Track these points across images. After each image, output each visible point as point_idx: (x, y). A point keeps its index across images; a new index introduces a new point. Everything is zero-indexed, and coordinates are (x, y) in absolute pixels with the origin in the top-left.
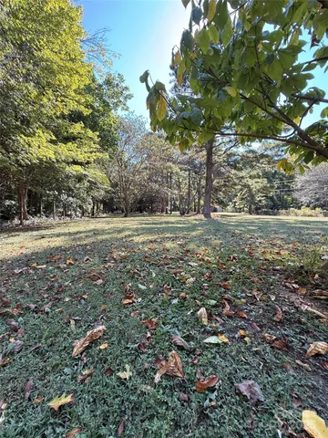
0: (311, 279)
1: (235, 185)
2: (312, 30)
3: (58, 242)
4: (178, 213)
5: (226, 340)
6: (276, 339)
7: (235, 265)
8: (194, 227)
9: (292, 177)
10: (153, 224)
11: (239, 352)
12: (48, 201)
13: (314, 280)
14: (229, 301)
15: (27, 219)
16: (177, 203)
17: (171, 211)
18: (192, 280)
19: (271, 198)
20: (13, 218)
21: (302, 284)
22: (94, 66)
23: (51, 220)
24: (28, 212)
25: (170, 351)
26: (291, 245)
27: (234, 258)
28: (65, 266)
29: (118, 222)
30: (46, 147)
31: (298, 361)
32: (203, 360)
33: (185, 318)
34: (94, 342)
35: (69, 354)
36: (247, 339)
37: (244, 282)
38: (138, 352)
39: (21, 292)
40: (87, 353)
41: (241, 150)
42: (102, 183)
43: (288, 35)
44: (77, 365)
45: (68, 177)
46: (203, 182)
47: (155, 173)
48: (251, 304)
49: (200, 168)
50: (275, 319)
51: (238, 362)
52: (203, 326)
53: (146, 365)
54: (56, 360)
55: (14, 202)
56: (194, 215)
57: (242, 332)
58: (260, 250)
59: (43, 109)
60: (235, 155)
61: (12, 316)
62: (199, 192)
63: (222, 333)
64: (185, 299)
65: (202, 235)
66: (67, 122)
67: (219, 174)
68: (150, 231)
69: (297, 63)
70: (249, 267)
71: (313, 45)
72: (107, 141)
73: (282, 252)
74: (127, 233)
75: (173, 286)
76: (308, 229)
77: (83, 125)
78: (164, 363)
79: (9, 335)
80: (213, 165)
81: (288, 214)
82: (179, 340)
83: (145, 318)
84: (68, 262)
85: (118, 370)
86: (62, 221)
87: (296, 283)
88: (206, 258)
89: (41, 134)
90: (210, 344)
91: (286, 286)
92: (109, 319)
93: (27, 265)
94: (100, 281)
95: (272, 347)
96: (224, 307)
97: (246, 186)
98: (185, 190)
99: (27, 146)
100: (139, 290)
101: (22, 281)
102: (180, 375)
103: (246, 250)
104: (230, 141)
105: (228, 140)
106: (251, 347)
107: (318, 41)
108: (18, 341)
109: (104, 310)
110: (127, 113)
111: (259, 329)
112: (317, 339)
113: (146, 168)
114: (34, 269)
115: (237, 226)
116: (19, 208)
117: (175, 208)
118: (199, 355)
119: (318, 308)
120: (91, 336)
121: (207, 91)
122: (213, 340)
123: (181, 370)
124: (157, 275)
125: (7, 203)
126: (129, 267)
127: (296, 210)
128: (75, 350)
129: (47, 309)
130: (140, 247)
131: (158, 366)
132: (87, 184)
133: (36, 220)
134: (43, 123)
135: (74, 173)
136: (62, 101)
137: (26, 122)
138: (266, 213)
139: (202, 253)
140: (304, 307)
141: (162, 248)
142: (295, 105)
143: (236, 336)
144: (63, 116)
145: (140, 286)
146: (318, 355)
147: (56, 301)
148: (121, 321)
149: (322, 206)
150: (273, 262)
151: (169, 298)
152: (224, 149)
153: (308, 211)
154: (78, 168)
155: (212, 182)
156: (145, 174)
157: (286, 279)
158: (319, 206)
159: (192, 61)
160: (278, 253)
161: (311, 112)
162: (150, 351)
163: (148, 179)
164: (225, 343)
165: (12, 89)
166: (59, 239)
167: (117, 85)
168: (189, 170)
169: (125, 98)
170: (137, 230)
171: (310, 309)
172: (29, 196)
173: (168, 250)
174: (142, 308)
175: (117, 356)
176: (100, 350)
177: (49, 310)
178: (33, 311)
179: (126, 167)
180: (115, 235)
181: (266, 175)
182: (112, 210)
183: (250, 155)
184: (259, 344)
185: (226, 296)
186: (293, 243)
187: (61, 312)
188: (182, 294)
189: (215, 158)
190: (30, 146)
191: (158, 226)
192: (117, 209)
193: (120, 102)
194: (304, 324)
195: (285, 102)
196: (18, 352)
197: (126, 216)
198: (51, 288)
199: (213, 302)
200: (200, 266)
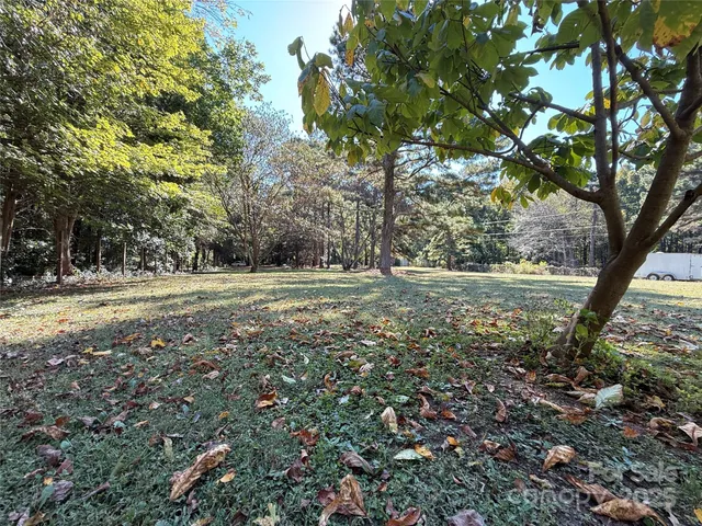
0: (541, 359)
1: (428, 224)
2: (534, 9)
3: (132, 312)
4: (339, 267)
5: (428, 454)
6: (500, 448)
7: (432, 343)
8: (367, 289)
9: (506, 216)
10: (299, 283)
11: (448, 470)
12: (111, 242)
13: (545, 360)
14: (428, 395)
15: (71, 274)
16: (339, 251)
17: (328, 263)
18: (369, 366)
19: (479, 247)
20: (42, 273)
21: (531, 368)
22: (206, 26)
23: (117, 276)
24: (73, 262)
25: (341, 477)
26: (510, 314)
27: (431, 333)
28: (149, 350)
29: (240, 280)
30: (115, 148)
31: (532, 477)
32: (395, 486)
33: (362, 424)
34: (210, 472)
35: (164, 496)
36: (458, 450)
37: (447, 366)
38: (288, 483)
39: (64, 397)
40: (197, 492)
41: (435, 172)
42: (214, 216)
43: (503, 13)
44: (179, 514)
45: (153, 202)
46: (380, 220)
47: (303, 202)
48: (462, 399)
49: (374, 197)
50: (496, 417)
51: (449, 485)
52: (391, 435)
53: (304, 503)
54: (138, 508)
55: (44, 244)
56: (365, 270)
57: (451, 440)
58: (468, 321)
59: (112, 84)
60: (427, 180)
61: (48, 440)
62: (372, 233)
63: (421, 443)
64: (359, 395)
65: (379, 299)
66: (154, 111)
67: (404, 208)
68: (295, 294)
69: (514, 52)
70: (454, 345)
71: (534, 31)
72: (224, 147)
73: (499, 323)
74: (257, 297)
75: (338, 378)
76: (531, 291)
77: (184, 118)
78: (332, 496)
79: (42, 473)
80: (394, 192)
81: (502, 270)
82: (355, 458)
83: (297, 429)
84: (154, 343)
85: (256, 515)
86: (138, 279)
87: (521, 366)
88: (389, 334)
89: (107, 126)
90: (404, 461)
91: (508, 371)
92: (234, 433)
93: (74, 351)
94: (215, 374)
95: (495, 459)
96: (421, 406)
97: (443, 227)
98: (350, 232)
99: (78, 145)
100: (284, 385)
101: (64, 378)
102: (360, 513)
103: (448, 320)
104: (420, 159)
105: (416, 156)
106: (466, 461)
107: (542, 27)
108: (63, 482)
109: (225, 419)
110: (259, 104)
111: (475, 435)
112: (555, 442)
113: (289, 194)
114: (89, 357)
115: (431, 286)
116: (57, 253)
117: (335, 259)
118: (388, 480)
119: (554, 400)
120: (205, 462)
121: (391, 78)
122: (407, 454)
123: (361, 504)
124: (312, 361)
125: (32, 244)
126: (265, 349)
127: (513, 265)
128: (175, 488)
129: (117, 423)
130: (282, 318)
131: (324, 502)
132: (186, 215)
133: (88, 276)
134: (111, 108)
135: (166, 195)
136: (148, 75)
137: (79, 103)
138: (472, 269)
139: (382, 326)
140: (535, 401)
141: (317, 319)
142: (513, 111)
143: (443, 446)
144: (148, 100)
145: (285, 378)
146: (559, 465)
147: (135, 409)
148: (255, 435)
149: (548, 260)
150: (486, 338)
151: (334, 395)
152: (410, 170)
153: (529, 266)
154: (172, 187)
155: (394, 218)
156: (288, 204)
157: (508, 361)
158: (544, 260)
159: (370, 31)
160: (494, 325)
161: (534, 123)
162: (308, 480)
163: (293, 211)
164: (427, 459)
165: (56, 43)
166: (135, 307)
167: (244, 58)
168: (358, 200)
169: (258, 81)
170: (274, 292)
171: (543, 401)
172: (76, 233)
173: (327, 323)
174: (290, 413)
175: (252, 494)
176: (222, 486)
177: (122, 425)
178: (91, 429)
179: (256, 190)
180: (236, 301)
181: (471, 211)
182: (230, 262)
183: (449, 181)
184: (477, 456)
185: (423, 389)
186: (513, 309)
187: (145, 427)
188: (356, 388)
189: (398, 183)
190: (84, 144)
191: (309, 286)
192: (238, 259)
193: (249, 86)
194: (538, 422)
195: (499, 104)
196: (63, 502)
197: (253, 271)
198: (123, 388)
199: (404, 399)
200: (381, 345)
